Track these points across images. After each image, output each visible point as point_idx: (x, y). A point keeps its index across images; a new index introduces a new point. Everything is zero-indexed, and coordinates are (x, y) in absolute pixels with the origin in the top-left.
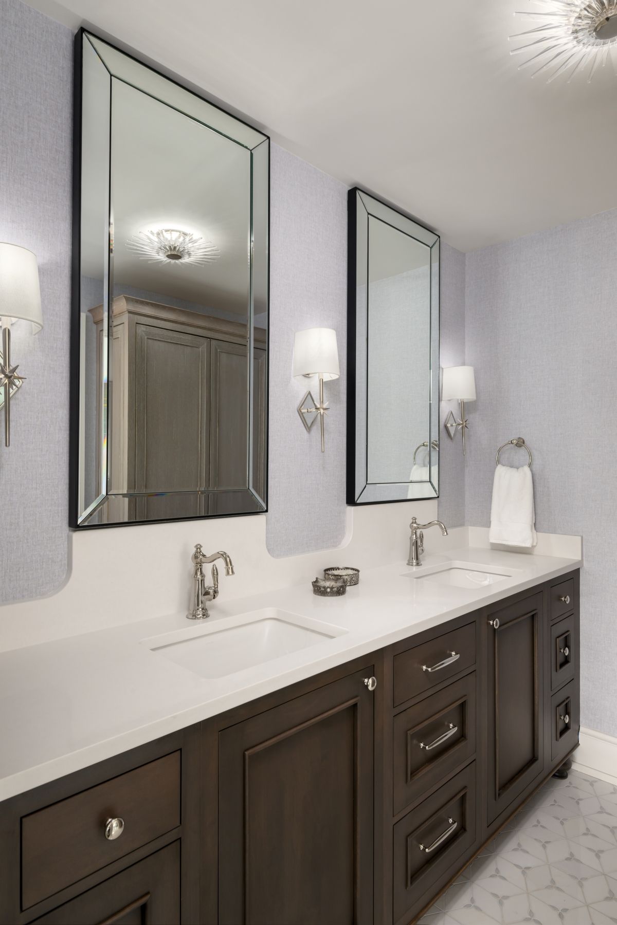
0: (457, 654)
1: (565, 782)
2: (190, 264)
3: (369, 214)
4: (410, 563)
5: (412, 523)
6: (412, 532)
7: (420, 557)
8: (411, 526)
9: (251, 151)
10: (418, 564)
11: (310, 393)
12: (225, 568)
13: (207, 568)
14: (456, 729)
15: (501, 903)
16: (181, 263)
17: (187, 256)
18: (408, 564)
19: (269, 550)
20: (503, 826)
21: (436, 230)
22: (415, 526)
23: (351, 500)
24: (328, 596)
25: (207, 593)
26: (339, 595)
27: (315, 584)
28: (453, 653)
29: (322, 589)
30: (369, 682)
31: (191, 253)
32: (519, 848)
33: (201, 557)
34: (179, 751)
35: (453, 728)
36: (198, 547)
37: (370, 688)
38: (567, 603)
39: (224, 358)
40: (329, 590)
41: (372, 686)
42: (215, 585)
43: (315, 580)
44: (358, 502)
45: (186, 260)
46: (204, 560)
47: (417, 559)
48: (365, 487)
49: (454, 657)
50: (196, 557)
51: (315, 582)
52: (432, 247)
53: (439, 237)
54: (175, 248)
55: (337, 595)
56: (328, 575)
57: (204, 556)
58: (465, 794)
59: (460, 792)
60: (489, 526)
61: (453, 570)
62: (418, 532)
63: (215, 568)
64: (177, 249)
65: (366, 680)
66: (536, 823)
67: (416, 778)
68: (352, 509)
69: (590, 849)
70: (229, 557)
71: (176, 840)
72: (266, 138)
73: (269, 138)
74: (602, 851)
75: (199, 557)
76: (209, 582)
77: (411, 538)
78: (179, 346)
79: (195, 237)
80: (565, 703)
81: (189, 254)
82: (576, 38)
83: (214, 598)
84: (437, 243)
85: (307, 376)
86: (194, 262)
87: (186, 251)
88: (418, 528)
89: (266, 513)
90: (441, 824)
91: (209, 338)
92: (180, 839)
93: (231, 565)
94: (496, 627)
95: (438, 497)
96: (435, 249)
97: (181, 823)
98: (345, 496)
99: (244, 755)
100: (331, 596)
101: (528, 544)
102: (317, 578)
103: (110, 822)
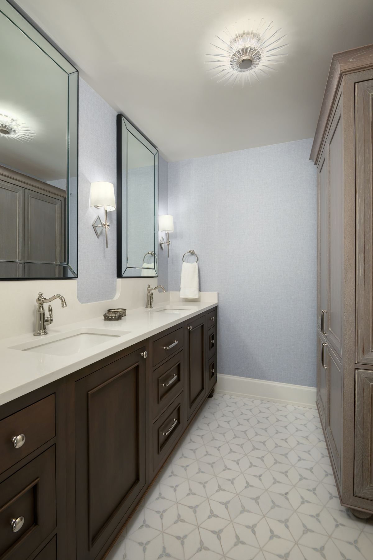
0: (177, 341)
1: (212, 398)
2: (14, 138)
3: (127, 130)
4: (147, 307)
5: (148, 287)
6: (148, 292)
7: (152, 304)
8: (147, 289)
9: (68, 74)
10: (151, 307)
11: (99, 217)
12: (61, 303)
13: (46, 306)
14: (177, 376)
15: (194, 452)
16: (8, 137)
17: (13, 133)
18: (146, 308)
19: (78, 299)
20: (193, 419)
21: (157, 147)
22: (149, 289)
23: (119, 275)
24: (113, 321)
25: (47, 321)
26: (119, 320)
27: (105, 316)
28: (175, 341)
29: (110, 318)
30: (144, 354)
31: (16, 131)
32: (198, 428)
33: (43, 299)
34: (54, 394)
35: (175, 376)
36: (41, 295)
37: (145, 357)
38: (213, 320)
39: (33, 201)
40: (113, 318)
41: (145, 356)
42: (50, 316)
43: (105, 314)
44: (124, 276)
45: (12, 136)
46: (44, 301)
47: (151, 305)
48: (126, 269)
49: (176, 342)
50: (39, 300)
51: (105, 315)
52: (155, 155)
53: (158, 151)
54: (6, 126)
55: (117, 320)
56: (110, 312)
57: (45, 299)
58: (180, 407)
59: (177, 406)
60: (179, 290)
61: (167, 310)
62: (151, 291)
63: (50, 307)
64: (7, 127)
65: (142, 354)
66: (203, 417)
67: (162, 400)
68: (120, 279)
69: (225, 421)
70: (63, 297)
71: (53, 445)
72: (76, 71)
73: (78, 71)
74: (230, 421)
75: (41, 300)
76: (47, 314)
77: (147, 295)
78: (4, 190)
79: (18, 123)
80: (212, 364)
81: (15, 132)
82: (232, 64)
83: (50, 324)
84: (157, 154)
85: (97, 207)
86: (17, 138)
87: (13, 130)
88: (151, 290)
89: (77, 279)
90: (171, 422)
91: (24, 188)
92: (55, 444)
93: (65, 301)
94: (190, 330)
95: (158, 277)
96: (156, 156)
97: (55, 435)
98: (116, 273)
99: (88, 394)
100: (115, 321)
101: (197, 297)
102: (105, 313)
103: (15, 439)
